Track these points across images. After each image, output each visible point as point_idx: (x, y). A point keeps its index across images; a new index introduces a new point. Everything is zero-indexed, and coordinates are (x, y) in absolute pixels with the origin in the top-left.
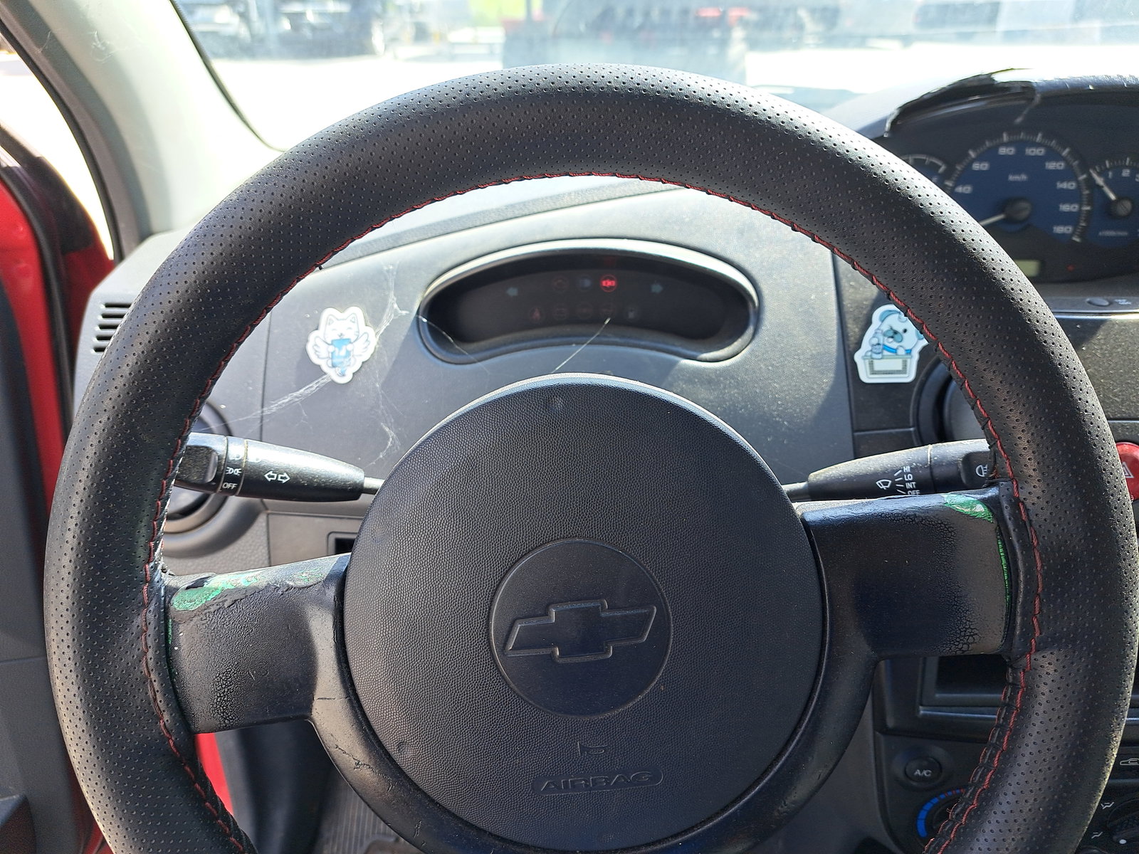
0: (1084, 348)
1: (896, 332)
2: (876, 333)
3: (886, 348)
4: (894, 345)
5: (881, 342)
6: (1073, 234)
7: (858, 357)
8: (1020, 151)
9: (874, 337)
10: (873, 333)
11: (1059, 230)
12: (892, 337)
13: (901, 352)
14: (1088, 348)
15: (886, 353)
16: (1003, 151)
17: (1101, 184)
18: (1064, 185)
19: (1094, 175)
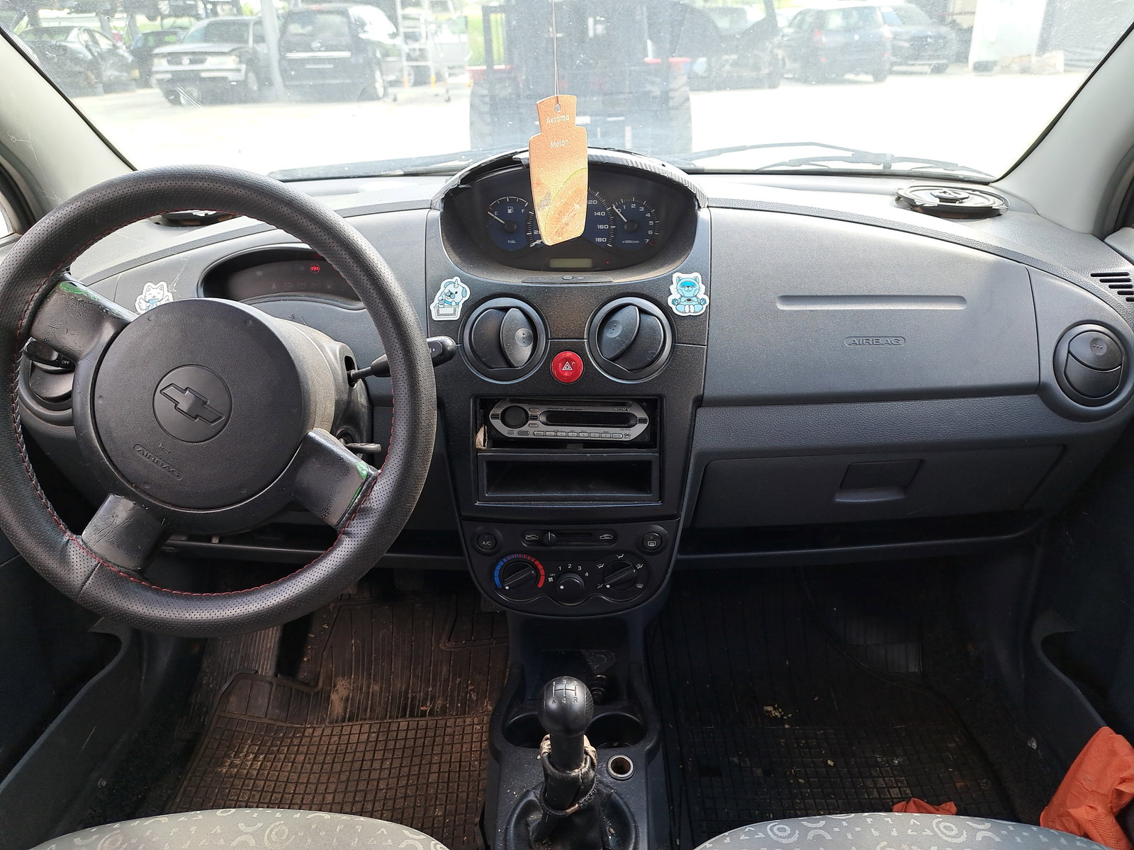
2: (442, 294)
3: (446, 302)
4: (450, 300)
5: (444, 299)
6: (607, 243)
7: (432, 307)
9: (440, 296)
10: (440, 294)
11: (599, 240)
12: (449, 296)
13: (453, 304)
15: (445, 304)
17: (619, 213)
18: (599, 214)
19: (614, 207)
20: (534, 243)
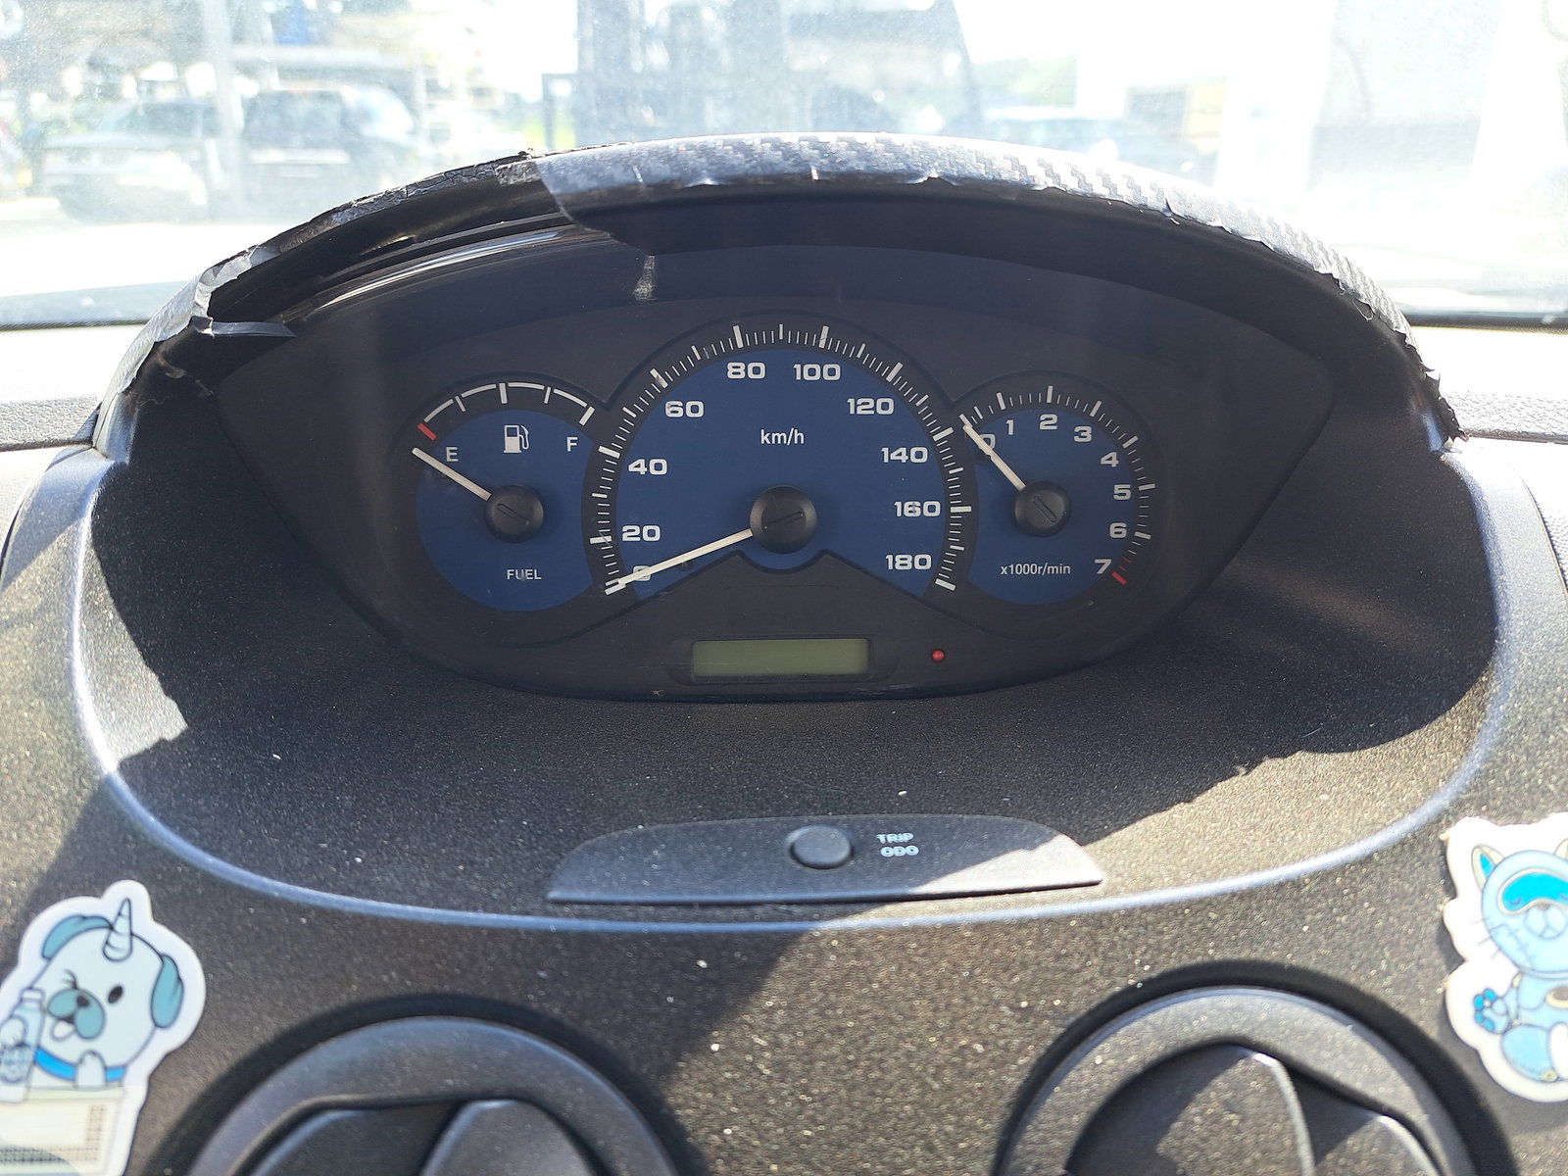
0: (715, 1047)
1: (83, 1001)
2: (21, 1000)
3: (44, 1060)
4: (70, 1048)
5: (31, 1039)
6: (935, 572)
8: (780, 372)
9: (11, 1017)
10: (14, 1000)
11: (901, 562)
12: (70, 1019)
13: (92, 1074)
14: (730, 1046)
15: (39, 1077)
16: (735, 370)
17: (988, 450)
18: (901, 455)
19: (968, 429)
20: (623, 582)
